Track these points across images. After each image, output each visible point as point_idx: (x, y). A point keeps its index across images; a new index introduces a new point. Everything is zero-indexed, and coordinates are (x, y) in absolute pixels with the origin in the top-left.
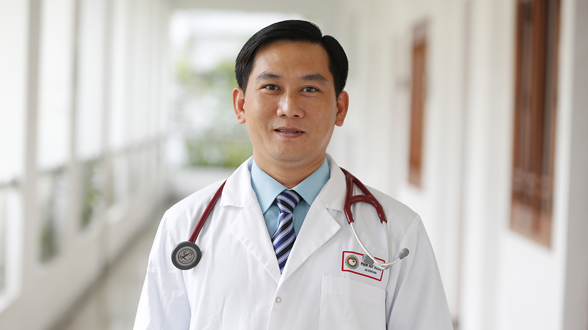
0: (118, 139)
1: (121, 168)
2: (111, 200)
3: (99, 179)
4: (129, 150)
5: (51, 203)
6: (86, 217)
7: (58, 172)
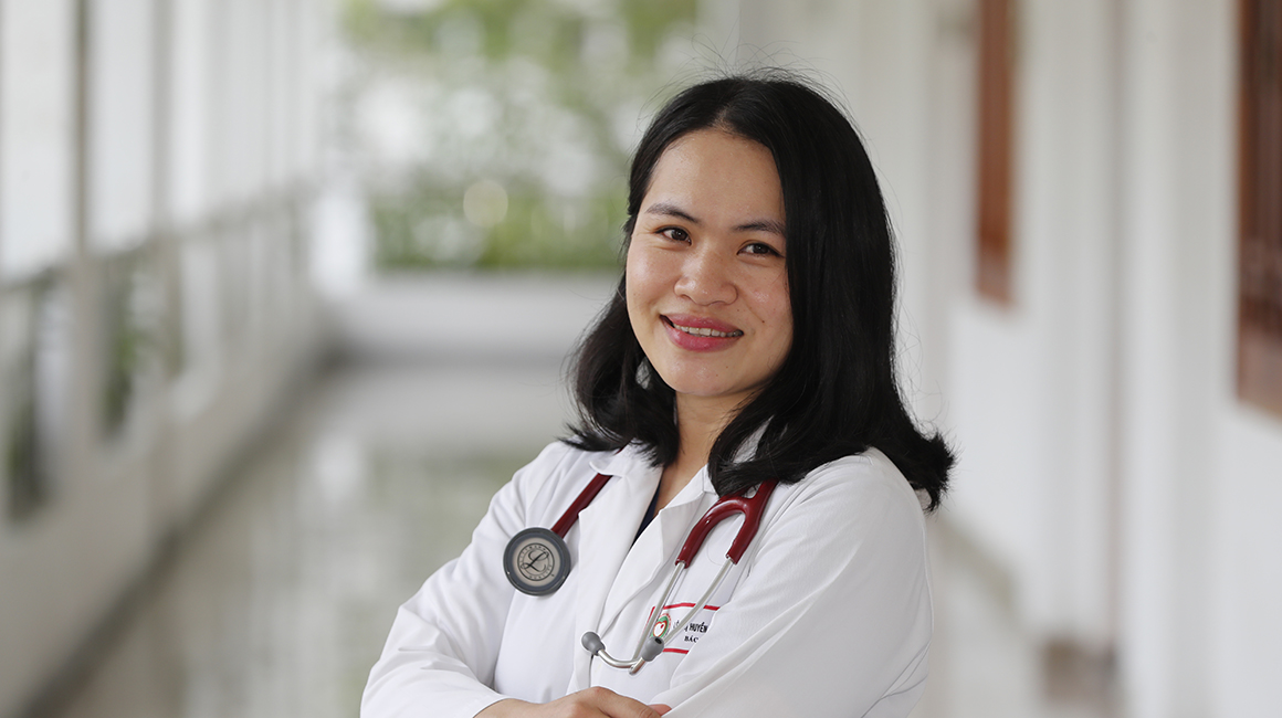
0: (191, 197)
1: (200, 271)
2: (176, 360)
3: (146, 302)
4: (220, 225)
5: (29, 363)
6: (116, 400)
7: (43, 284)
